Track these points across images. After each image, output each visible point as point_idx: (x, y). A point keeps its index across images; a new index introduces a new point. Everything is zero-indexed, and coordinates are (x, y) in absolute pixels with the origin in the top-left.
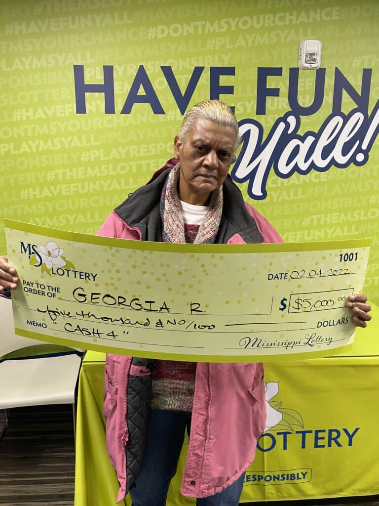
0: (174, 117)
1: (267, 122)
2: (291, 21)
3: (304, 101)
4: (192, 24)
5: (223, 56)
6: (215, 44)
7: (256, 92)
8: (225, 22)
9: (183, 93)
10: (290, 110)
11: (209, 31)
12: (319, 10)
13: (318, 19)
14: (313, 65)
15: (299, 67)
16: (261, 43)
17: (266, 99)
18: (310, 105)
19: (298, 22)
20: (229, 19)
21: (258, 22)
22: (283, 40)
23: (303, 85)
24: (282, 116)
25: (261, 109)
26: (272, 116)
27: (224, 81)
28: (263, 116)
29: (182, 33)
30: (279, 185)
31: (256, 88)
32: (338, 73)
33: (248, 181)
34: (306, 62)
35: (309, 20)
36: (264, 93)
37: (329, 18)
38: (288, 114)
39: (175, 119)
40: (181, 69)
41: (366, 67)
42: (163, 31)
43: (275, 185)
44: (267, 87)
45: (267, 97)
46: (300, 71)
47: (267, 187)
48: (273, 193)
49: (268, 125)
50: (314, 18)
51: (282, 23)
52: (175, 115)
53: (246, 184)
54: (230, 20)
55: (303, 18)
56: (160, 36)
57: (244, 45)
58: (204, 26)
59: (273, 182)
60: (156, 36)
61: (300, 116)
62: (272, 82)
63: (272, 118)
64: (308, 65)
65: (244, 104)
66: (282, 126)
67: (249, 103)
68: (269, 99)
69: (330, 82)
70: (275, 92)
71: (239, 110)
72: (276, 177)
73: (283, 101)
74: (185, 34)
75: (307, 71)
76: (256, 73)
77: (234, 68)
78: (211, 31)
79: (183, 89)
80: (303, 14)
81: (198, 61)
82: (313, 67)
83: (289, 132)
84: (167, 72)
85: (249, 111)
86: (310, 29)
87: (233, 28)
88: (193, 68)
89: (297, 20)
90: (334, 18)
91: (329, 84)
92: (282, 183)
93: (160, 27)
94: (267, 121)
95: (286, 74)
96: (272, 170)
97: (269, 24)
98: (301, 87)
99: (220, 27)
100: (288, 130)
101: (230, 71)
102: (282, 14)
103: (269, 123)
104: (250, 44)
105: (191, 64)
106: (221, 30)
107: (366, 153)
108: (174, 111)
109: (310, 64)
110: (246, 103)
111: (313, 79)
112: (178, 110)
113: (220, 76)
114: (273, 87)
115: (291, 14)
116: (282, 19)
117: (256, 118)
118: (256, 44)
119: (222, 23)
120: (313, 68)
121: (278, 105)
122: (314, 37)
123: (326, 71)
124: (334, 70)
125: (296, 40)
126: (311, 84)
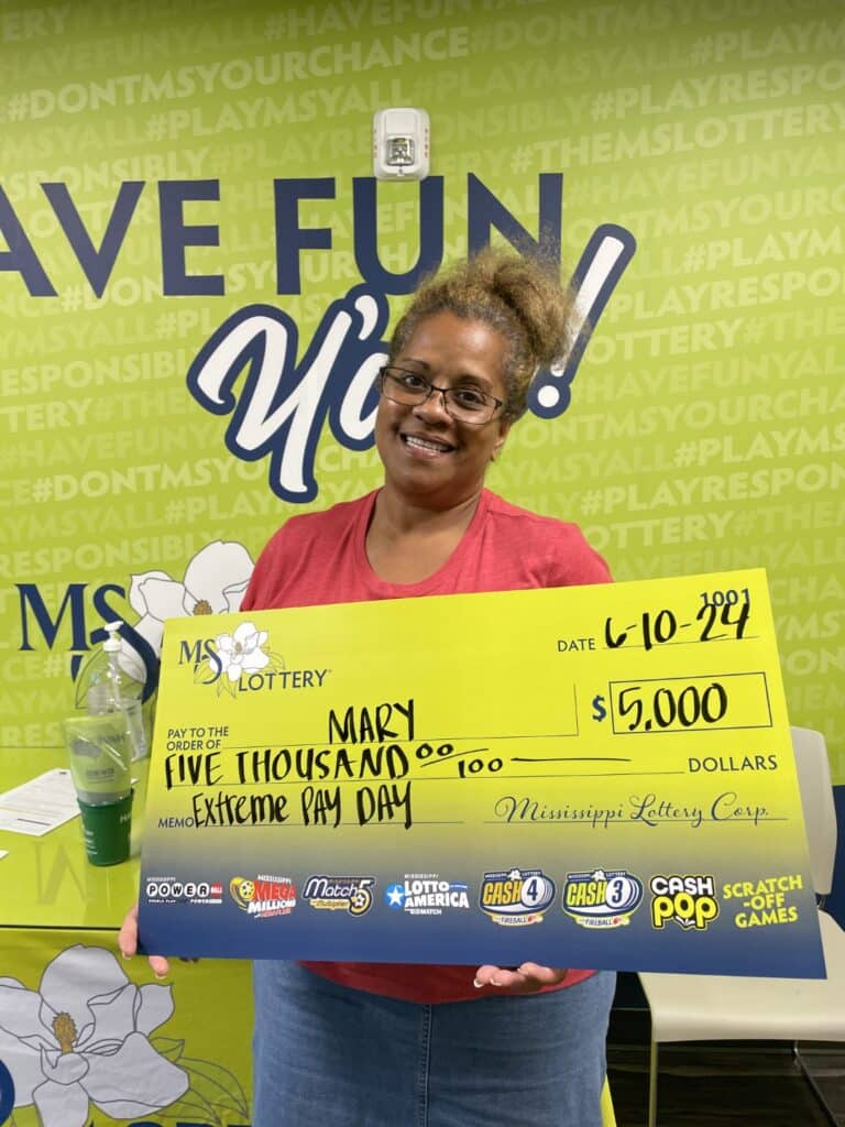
0: (80, 301)
1: (305, 312)
2: (348, 65)
3: (394, 257)
4: (111, 83)
5: (188, 153)
6: (167, 126)
7: (273, 239)
8: (189, 75)
9: (97, 245)
10: (362, 281)
11: (151, 96)
12: (416, 38)
13: (417, 58)
14: (407, 170)
15: (376, 175)
16: (279, 120)
17: (297, 255)
18: (412, 266)
19: (366, 67)
20: (198, 68)
21: (268, 73)
22: (331, 113)
23: (388, 218)
24: (342, 295)
25: (289, 281)
26: (316, 297)
27: (194, 213)
28: (295, 298)
29: (88, 105)
30: (346, 465)
31: (274, 229)
32: (476, 188)
33: (270, 455)
34: (389, 164)
35: (392, 60)
36: (293, 241)
37: (441, 56)
38: (355, 293)
39: (81, 307)
40: (89, 188)
41: (547, 169)
42: (43, 103)
43: (335, 468)
44: (301, 227)
45: (302, 252)
46: (379, 185)
47: (315, 471)
48: (332, 486)
49: (308, 320)
50: (405, 56)
51: (326, 72)
52: (82, 297)
53: (264, 464)
54: (201, 70)
55: (378, 55)
56: (37, 114)
57: (237, 127)
58: (138, 88)
59: (332, 459)
60: (28, 114)
61: (388, 296)
62: (311, 214)
63: (315, 302)
64: (395, 170)
65: (246, 269)
66: (343, 322)
67: (259, 266)
68: (307, 257)
69: (456, 210)
70: (321, 239)
71: (234, 284)
72: (336, 447)
73: (343, 260)
74: (95, 106)
75: (397, 186)
76: (271, 193)
77: (216, 183)
78: (157, 97)
79: (97, 234)
80: (377, 46)
81: (129, 169)
82: (406, 175)
83: (364, 335)
84: (57, 195)
85: (259, 285)
86: (396, 84)
87: (209, 89)
88: (117, 186)
89: (363, 61)
90: (455, 52)
91: (456, 216)
92: (355, 462)
93: (35, 94)
94: (306, 309)
95: (345, 192)
96: (326, 431)
97: (294, 75)
98: (385, 224)
99: (178, 86)
100: (359, 331)
101: (207, 190)
102: (325, 49)
103: (309, 313)
104: (251, 124)
105: (112, 177)
106: (181, 94)
107: (563, 385)
108: (77, 287)
109: (398, 168)
110: (251, 266)
111: (415, 205)
112: (88, 287)
113: (186, 204)
114: (317, 227)
115: (347, 49)
116: (325, 61)
117: (279, 302)
118: (267, 123)
119: (183, 79)
120: (408, 178)
121: (330, 271)
122: (408, 102)
123: (446, 183)
124: (465, 179)
125: (364, 109)
126: (409, 217)
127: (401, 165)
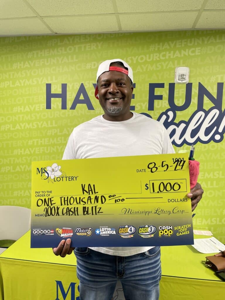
1: (155, 115)
2: (170, 56)
3: (178, 102)
7: (148, 97)
10: (170, 108)
12: (187, 50)
13: (187, 55)
14: (184, 81)
15: (175, 82)
16: (151, 69)
17: (154, 101)
18: (182, 105)
21: (149, 58)
22: (164, 68)
24: (165, 111)
25: (151, 107)
28: (153, 111)
31: (148, 95)
32: (200, 86)
34: (179, 80)
35: (181, 55)
36: (153, 98)
37: (193, 54)
38: (168, 110)
41: (220, 81)
42: (94, 65)
44: (155, 94)
46: (176, 85)
50: (184, 55)
51: (164, 58)
54: (133, 57)
55: (177, 55)
56: (93, 67)
57: (141, 71)
60: (91, 68)
61: (176, 111)
62: (158, 92)
63: (158, 112)
64: (180, 82)
66: (164, 117)
67: (144, 103)
68: (156, 102)
69: (195, 91)
70: (160, 97)
71: (137, 108)
73: (165, 103)
75: (180, 85)
76: (148, 87)
77: (135, 84)
80: (177, 52)
83: (169, 121)
85: (144, 108)
86: (181, 61)
87: (135, 62)
89: (173, 56)
90: (197, 54)
93: (93, 63)
95: (167, 87)
97: (156, 59)
98: (177, 94)
102: (164, 53)
104: (145, 70)
108: (99, 108)
110: (142, 104)
111: (184, 89)
114: (159, 95)
116: (164, 56)
117: (148, 112)
118: (148, 70)
120: (184, 83)
121: (162, 105)
122: (185, 65)
123: (193, 84)
124: (198, 84)
125: (173, 67)
126: (183, 92)
127: (182, 80)
